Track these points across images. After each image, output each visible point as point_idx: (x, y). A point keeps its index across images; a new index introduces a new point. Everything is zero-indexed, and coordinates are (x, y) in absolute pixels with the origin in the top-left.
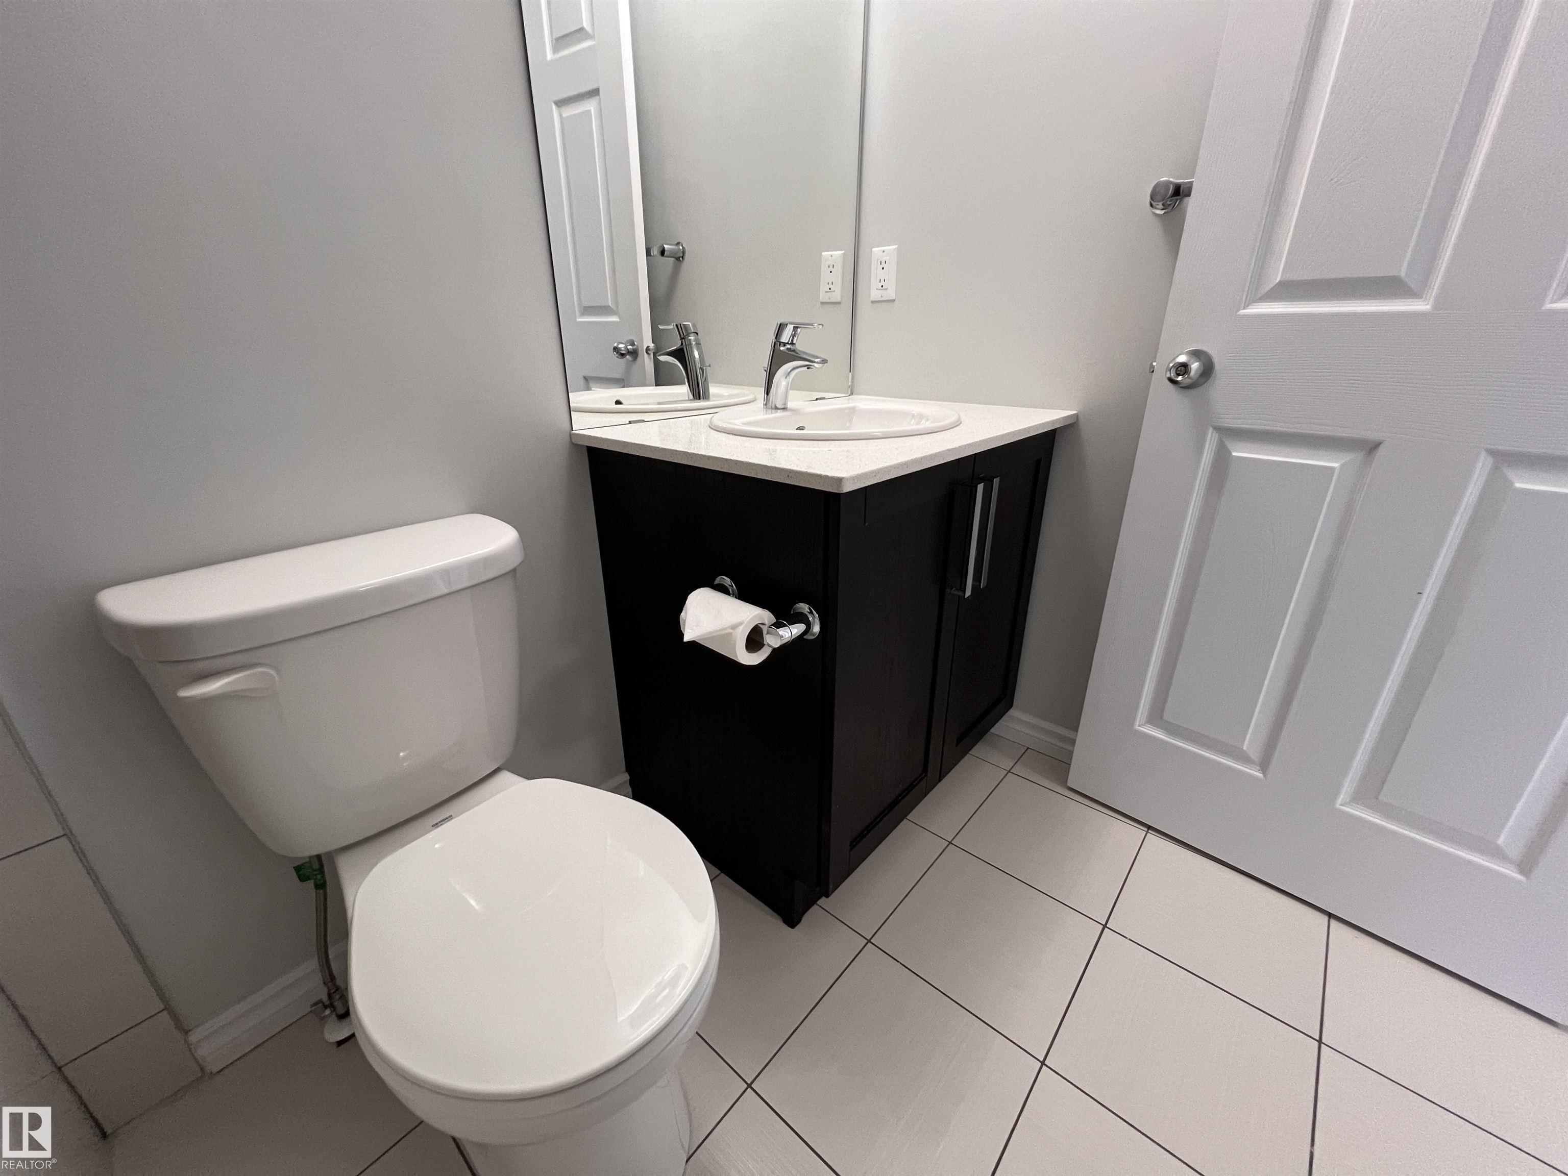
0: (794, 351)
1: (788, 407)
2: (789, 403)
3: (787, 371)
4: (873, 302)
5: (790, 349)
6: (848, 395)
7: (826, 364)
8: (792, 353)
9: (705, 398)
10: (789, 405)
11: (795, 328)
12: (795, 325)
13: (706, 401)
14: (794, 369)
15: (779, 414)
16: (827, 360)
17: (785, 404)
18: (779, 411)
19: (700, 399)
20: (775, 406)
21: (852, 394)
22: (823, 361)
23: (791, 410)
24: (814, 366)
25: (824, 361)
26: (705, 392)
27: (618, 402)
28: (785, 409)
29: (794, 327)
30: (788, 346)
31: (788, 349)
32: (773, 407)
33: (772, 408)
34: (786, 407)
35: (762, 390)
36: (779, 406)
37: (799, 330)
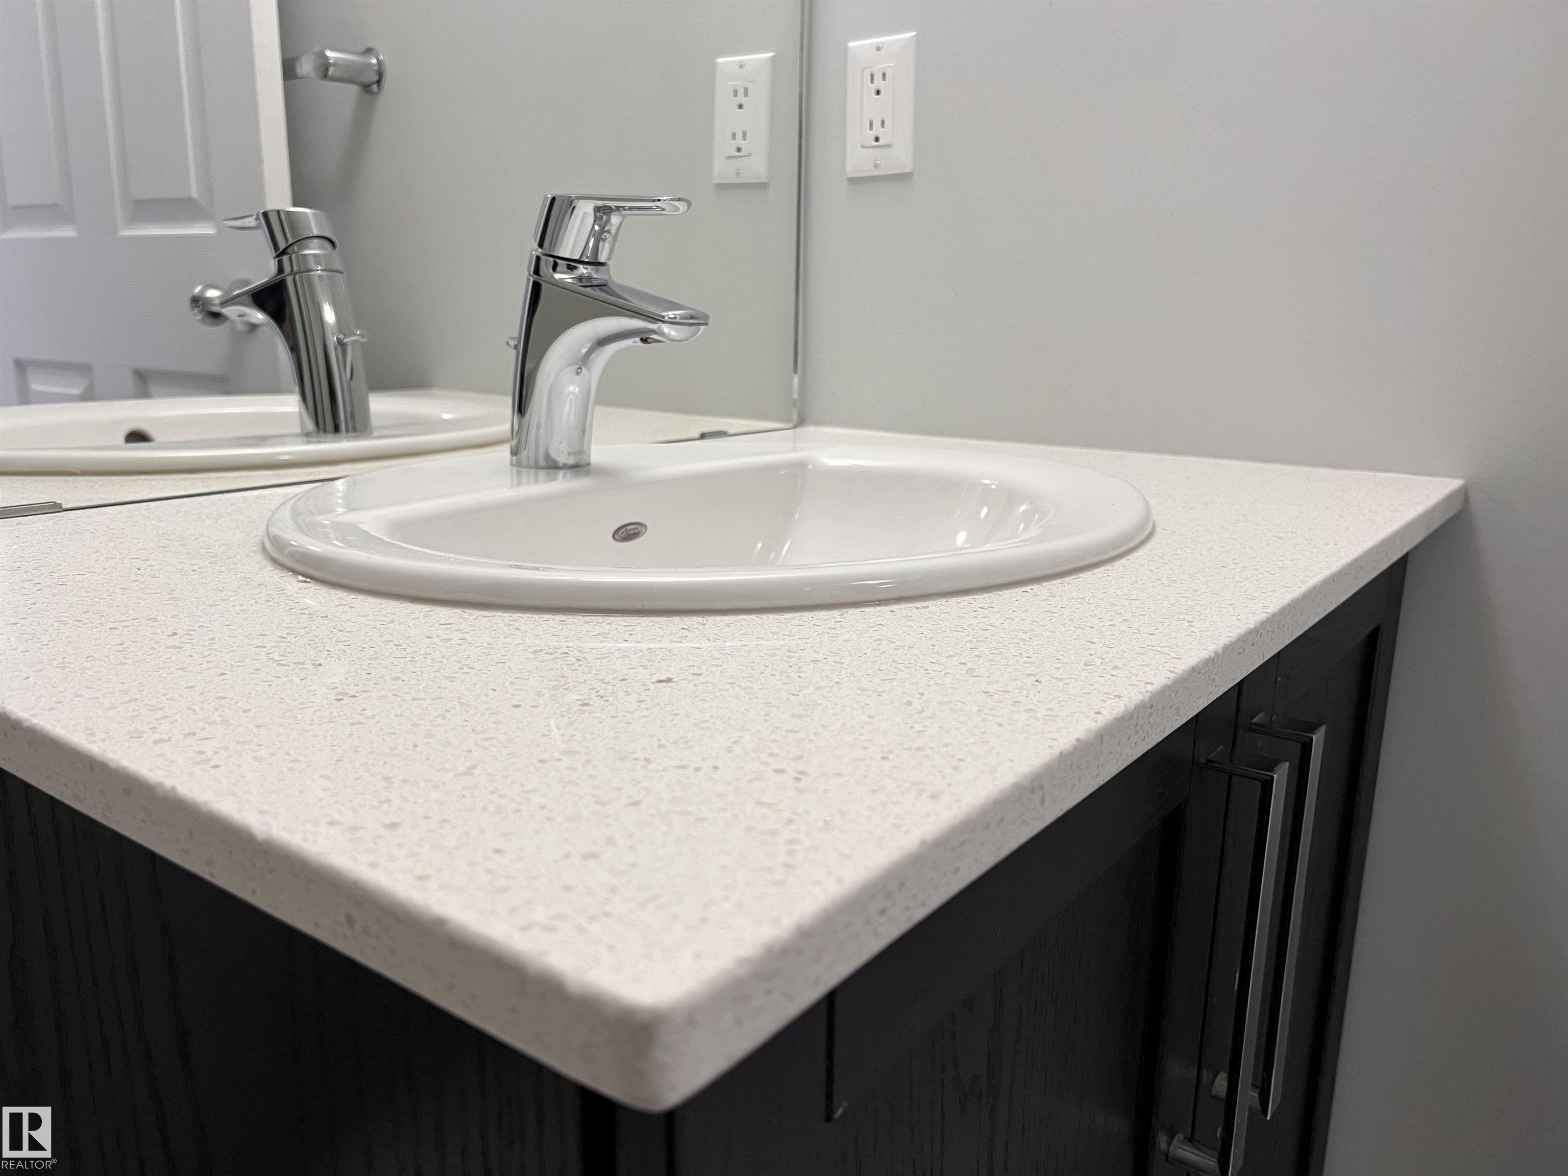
0: (602, 286)
1: (592, 461)
2: (593, 448)
3: (580, 351)
4: (853, 181)
5: (590, 278)
6: (789, 425)
7: (703, 328)
8: (598, 293)
9: (355, 430)
10: (597, 455)
11: (603, 212)
12: (600, 203)
13: (356, 438)
14: (603, 342)
15: (562, 484)
16: (706, 317)
17: (580, 453)
18: (561, 474)
19: (337, 429)
20: (547, 456)
21: (801, 422)
22: (692, 318)
23: (604, 472)
24: (662, 334)
25: (695, 320)
26: (352, 414)
27: (137, 437)
28: (579, 467)
29: (597, 209)
30: (582, 270)
31: (580, 279)
32: (542, 462)
33: (537, 467)
34: (583, 462)
35: (505, 405)
36: (562, 459)
37: (615, 219)
